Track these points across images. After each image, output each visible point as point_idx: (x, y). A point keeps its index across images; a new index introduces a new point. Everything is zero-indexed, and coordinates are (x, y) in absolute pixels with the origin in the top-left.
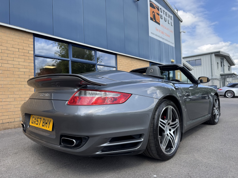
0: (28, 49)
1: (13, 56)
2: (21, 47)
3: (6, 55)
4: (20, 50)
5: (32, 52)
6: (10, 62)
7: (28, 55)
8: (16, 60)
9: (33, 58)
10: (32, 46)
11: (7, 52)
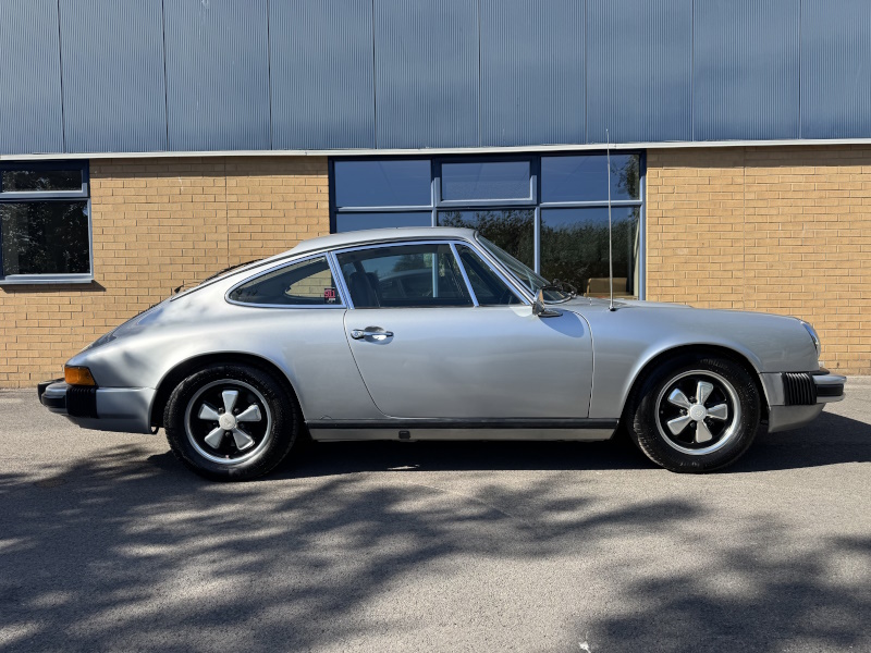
0: (317, 197)
1: (284, 221)
2: (301, 197)
3: (270, 221)
4: (300, 205)
5: (327, 205)
6: (279, 236)
7: (317, 213)
8: (291, 228)
9: (327, 220)
10: (326, 190)
11: (272, 213)
